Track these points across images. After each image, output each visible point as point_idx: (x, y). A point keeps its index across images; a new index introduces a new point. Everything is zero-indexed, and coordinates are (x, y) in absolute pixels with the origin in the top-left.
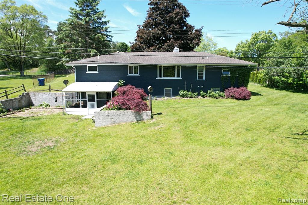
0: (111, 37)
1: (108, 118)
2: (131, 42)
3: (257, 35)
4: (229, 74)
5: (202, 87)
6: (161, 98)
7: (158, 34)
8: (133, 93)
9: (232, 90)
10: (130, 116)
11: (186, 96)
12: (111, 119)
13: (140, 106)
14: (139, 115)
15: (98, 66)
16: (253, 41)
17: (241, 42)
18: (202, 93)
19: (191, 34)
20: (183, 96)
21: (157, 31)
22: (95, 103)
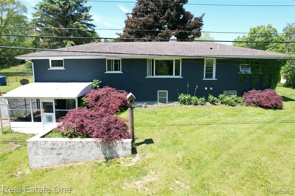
0: (93, 27)
1: (52, 152)
2: (118, 33)
3: (255, 30)
4: (249, 71)
5: (211, 89)
6: (152, 104)
7: (150, 22)
8: (112, 98)
9: (254, 94)
10: (93, 150)
11: (189, 102)
12: (58, 154)
13: (112, 131)
14: (110, 148)
15: (64, 59)
16: (251, 36)
17: (238, 38)
18: (211, 97)
19: (190, 22)
20: (184, 102)
21: (149, 19)
22: (53, 115)
